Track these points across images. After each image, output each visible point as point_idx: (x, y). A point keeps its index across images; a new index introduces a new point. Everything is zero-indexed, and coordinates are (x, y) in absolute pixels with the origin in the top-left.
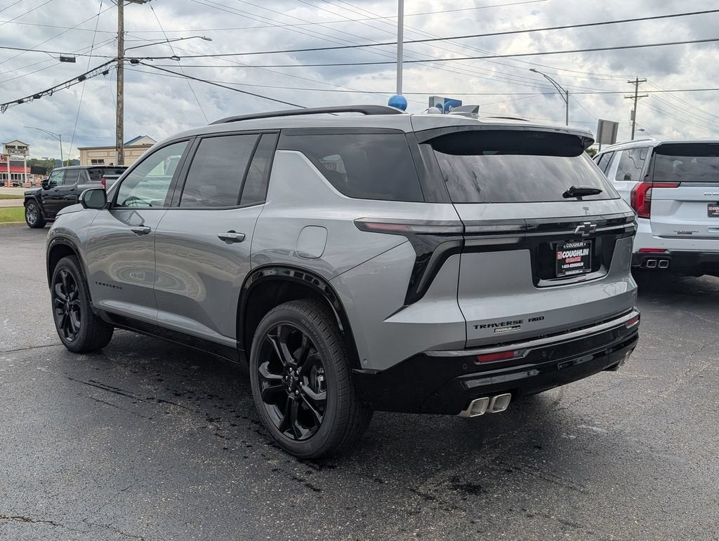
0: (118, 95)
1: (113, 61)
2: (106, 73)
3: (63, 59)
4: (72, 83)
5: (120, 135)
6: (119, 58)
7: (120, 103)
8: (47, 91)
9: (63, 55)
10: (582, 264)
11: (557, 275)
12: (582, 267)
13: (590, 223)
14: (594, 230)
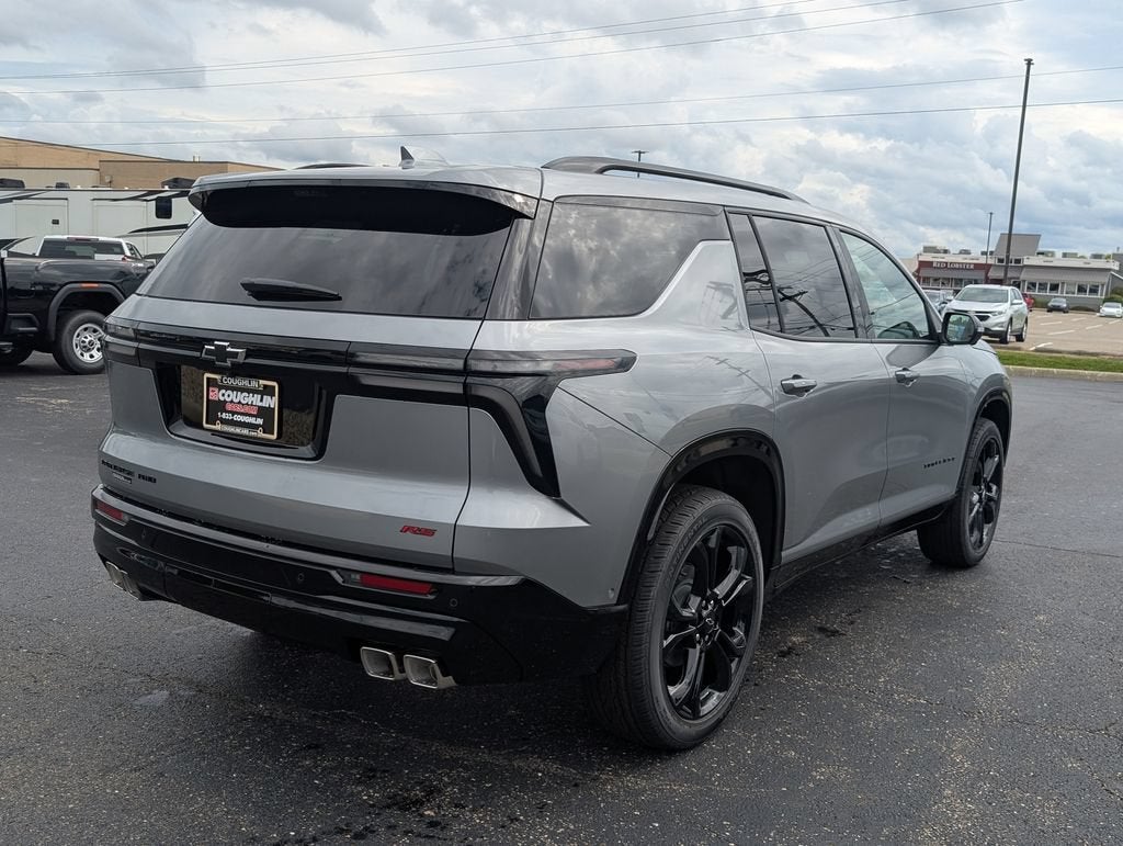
10: (260, 421)
11: (205, 425)
12: (255, 427)
13: (226, 344)
14: (241, 359)
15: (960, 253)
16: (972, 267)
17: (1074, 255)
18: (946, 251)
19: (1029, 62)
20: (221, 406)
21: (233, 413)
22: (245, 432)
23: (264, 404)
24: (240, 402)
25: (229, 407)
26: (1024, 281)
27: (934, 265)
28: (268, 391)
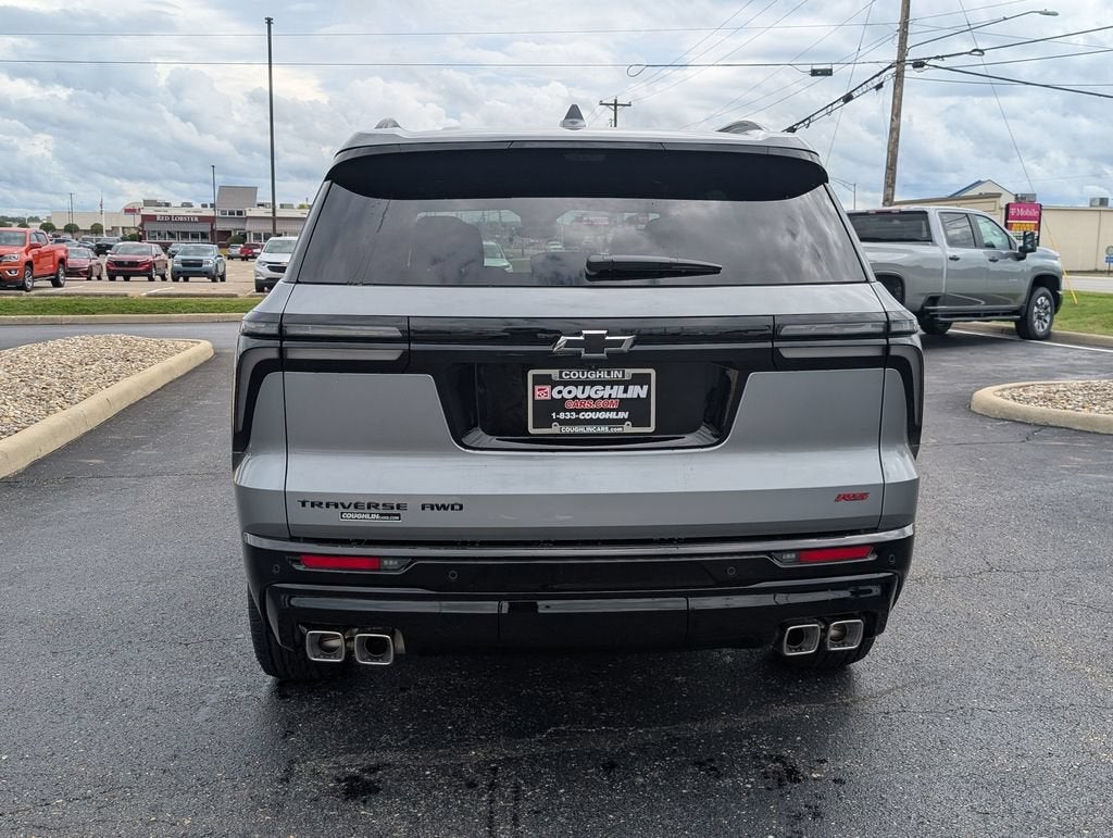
0: (892, 120)
1: (890, 67)
2: (879, 87)
3: (814, 73)
4: (835, 106)
5: (890, 181)
6: (898, 62)
7: (895, 131)
8: (803, 121)
9: (815, 67)
10: (625, 415)
11: (531, 430)
12: (622, 422)
13: (605, 332)
14: (625, 348)
15: (183, 206)
16: (196, 219)
17: (291, 206)
18: (167, 205)
19: (269, 21)
20: (559, 405)
21: (578, 411)
22: (604, 429)
23: (629, 395)
24: (589, 398)
25: (570, 405)
26: (250, 232)
27: (158, 218)
28: (641, 380)
